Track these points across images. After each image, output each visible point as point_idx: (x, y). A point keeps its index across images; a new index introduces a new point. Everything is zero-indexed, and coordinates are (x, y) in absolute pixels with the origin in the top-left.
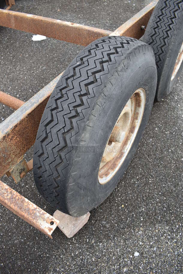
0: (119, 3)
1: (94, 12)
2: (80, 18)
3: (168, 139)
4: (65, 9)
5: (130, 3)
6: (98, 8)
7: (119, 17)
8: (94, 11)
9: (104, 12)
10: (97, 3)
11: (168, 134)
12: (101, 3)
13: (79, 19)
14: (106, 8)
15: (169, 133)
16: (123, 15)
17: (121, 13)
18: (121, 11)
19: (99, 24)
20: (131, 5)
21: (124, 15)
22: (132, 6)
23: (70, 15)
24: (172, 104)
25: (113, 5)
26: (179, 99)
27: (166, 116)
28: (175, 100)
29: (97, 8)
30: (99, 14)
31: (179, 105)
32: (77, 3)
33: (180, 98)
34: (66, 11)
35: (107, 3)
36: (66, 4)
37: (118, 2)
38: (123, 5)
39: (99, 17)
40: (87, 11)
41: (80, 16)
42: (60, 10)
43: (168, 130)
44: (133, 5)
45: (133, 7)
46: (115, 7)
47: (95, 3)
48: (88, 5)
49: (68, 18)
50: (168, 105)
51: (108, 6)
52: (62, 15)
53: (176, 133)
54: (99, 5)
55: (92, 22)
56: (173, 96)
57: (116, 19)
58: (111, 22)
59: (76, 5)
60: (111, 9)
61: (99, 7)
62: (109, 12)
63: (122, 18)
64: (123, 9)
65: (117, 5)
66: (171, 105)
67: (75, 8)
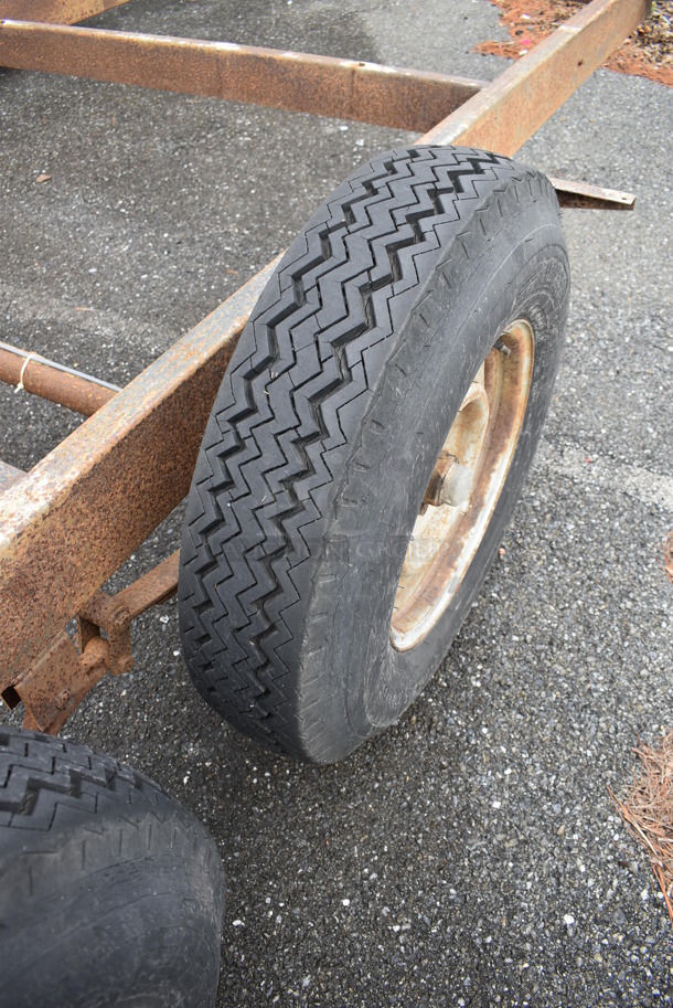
0: (301, 133)
1: (186, 181)
2: (118, 216)
3: (401, 973)
4: (69, 170)
5: (345, 132)
6: (210, 160)
7: (287, 202)
8: (186, 179)
9: (229, 182)
10: (209, 136)
11: (401, 938)
12: (224, 135)
13: (115, 219)
14: (238, 162)
15: (408, 927)
16: (303, 196)
17: (297, 182)
18: (299, 173)
19: (192, 242)
20: (348, 143)
21: (310, 191)
22: (349, 148)
23: (81, 202)
24: (451, 720)
25: (273, 147)
26: (488, 690)
27: (410, 808)
28: (471, 693)
29: (203, 162)
30: (206, 193)
31: (485, 730)
32: (126, 141)
33: (496, 677)
34: (69, 180)
35: (249, 136)
36: (79, 147)
37: (297, 128)
38: (317, 144)
39: (200, 205)
40: (160, 176)
41: (122, 206)
42: (47, 173)
43: (404, 908)
44: (358, 143)
45: (355, 153)
46: (277, 157)
47: (199, 137)
48: (172, 146)
49: (68, 215)
50: (430, 728)
51: (250, 149)
52: (49, 203)
53: (445, 924)
54: (215, 148)
55: (166, 235)
56: (463, 671)
57: (272, 214)
58: (246, 232)
59: (121, 148)
60: (262, 164)
61: (214, 158)
62: (251, 182)
63: (298, 208)
64: (309, 166)
65: (288, 144)
66: (442, 732)
67: (113, 167)
